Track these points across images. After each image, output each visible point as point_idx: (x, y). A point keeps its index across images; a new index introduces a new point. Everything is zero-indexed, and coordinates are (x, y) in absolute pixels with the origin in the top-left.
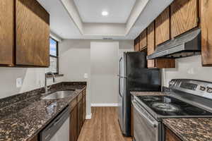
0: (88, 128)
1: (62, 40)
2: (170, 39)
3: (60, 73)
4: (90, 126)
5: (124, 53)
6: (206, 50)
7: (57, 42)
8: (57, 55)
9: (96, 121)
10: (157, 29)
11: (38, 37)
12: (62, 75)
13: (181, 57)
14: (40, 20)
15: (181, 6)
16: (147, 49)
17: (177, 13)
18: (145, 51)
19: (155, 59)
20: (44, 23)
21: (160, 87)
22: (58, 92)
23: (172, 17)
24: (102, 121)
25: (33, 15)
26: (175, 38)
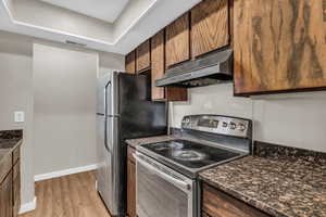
2: (190, 58)
5: (115, 73)
6: (239, 75)
10: (169, 43)
13: (198, 85)
15: (207, 15)
16: (150, 71)
17: (201, 24)
18: (147, 74)
19: (164, 86)
21: (166, 128)
23: (193, 28)
26: (197, 58)
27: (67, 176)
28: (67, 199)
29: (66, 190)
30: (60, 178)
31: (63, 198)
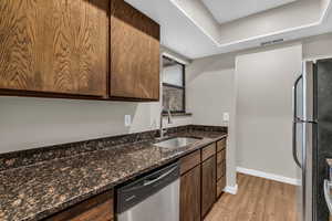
0: (226, 209)
1: (190, 61)
3: (187, 112)
4: (230, 208)
7: (183, 66)
8: (184, 84)
9: (244, 202)
11: (141, 59)
12: (190, 114)
14: (145, 36)
20: (151, 39)
22: (179, 139)
24: (257, 205)
25: (135, 30)
27: (270, 181)
28: (262, 202)
29: (264, 193)
30: (264, 179)
31: (259, 199)
